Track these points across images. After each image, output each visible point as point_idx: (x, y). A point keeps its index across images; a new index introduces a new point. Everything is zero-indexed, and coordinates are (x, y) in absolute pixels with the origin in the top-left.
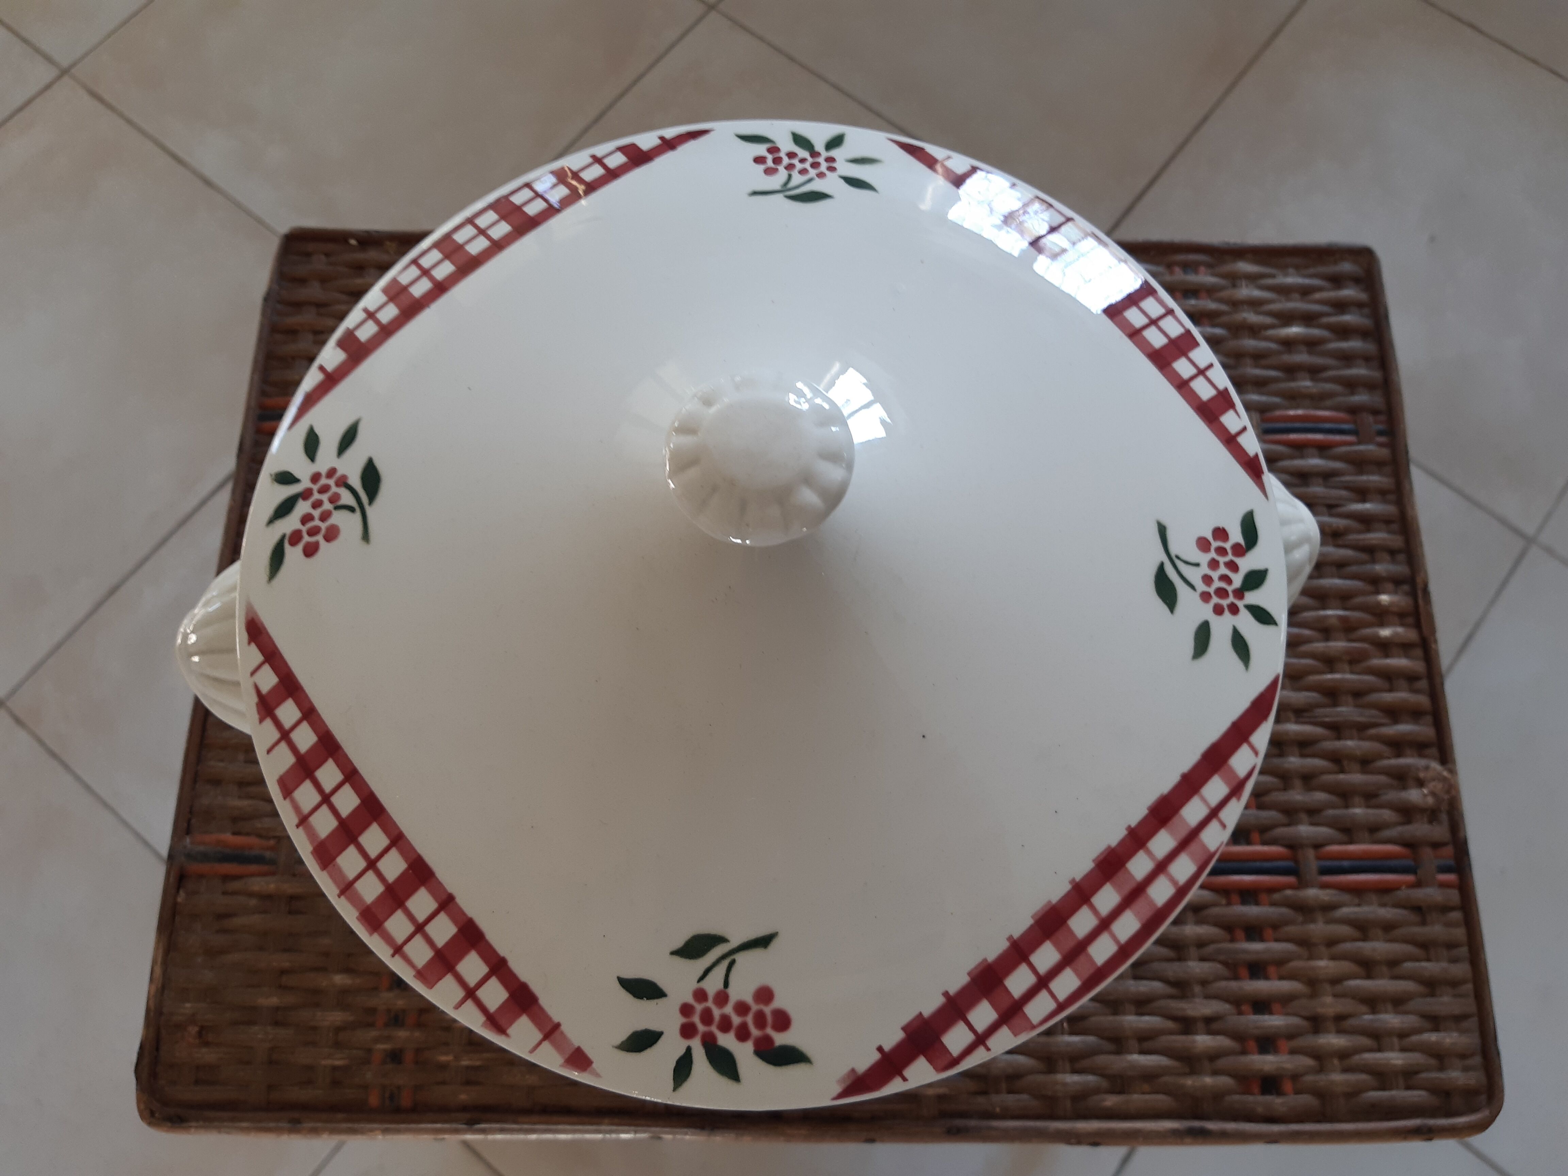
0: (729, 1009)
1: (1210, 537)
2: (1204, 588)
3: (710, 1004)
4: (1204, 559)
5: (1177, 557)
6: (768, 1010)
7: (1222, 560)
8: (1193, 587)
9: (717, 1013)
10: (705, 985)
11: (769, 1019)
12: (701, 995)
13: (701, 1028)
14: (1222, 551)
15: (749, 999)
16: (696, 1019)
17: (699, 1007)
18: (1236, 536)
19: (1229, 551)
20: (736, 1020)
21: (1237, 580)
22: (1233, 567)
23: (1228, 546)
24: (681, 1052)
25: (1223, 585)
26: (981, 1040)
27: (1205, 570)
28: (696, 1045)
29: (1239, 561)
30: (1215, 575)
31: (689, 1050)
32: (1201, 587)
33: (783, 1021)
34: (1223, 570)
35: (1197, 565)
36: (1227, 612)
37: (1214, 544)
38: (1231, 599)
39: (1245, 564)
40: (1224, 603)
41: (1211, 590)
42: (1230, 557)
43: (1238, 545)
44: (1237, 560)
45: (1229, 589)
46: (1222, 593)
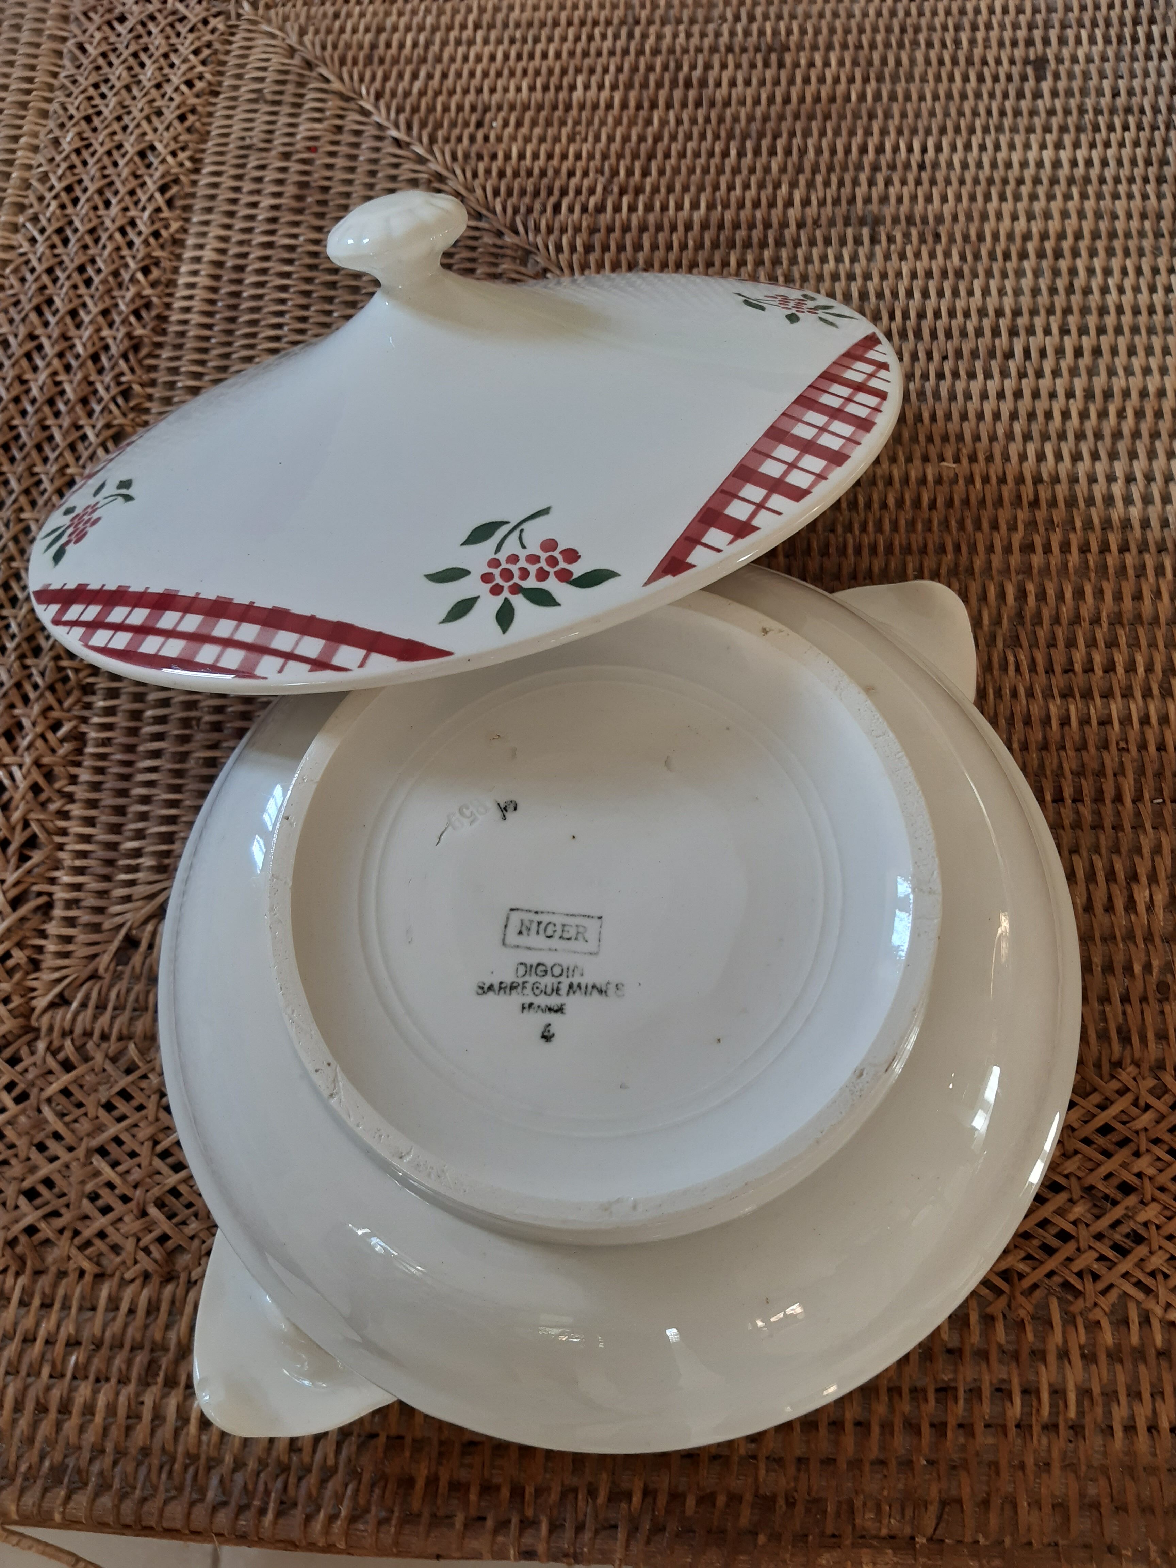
1: (561, 547)
2: (503, 560)
4: (534, 548)
5: (522, 530)
6: (87, 530)
7: (543, 564)
8: (498, 550)
10: (102, 501)
11: (81, 534)
14: (552, 561)
15: (93, 520)
18: (578, 569)
19: (557, 568)
21: (531, 583)
22: (542, 575)
23: (562, 565)
27: (522, 554)
29: (552, 577)
30: (522, 563)
32: (502, 556)
33: (80, 539)
35: (524, 547)
36: (490, 585)
37: (556, 554)
38: (506, 585)
39: (552, 585)
40: (498, 580)
41: (504, 565)
42: (552, 571)
43: (571, 573)
44: (552, 575)
45: (516, 580)
46: (507, 575)
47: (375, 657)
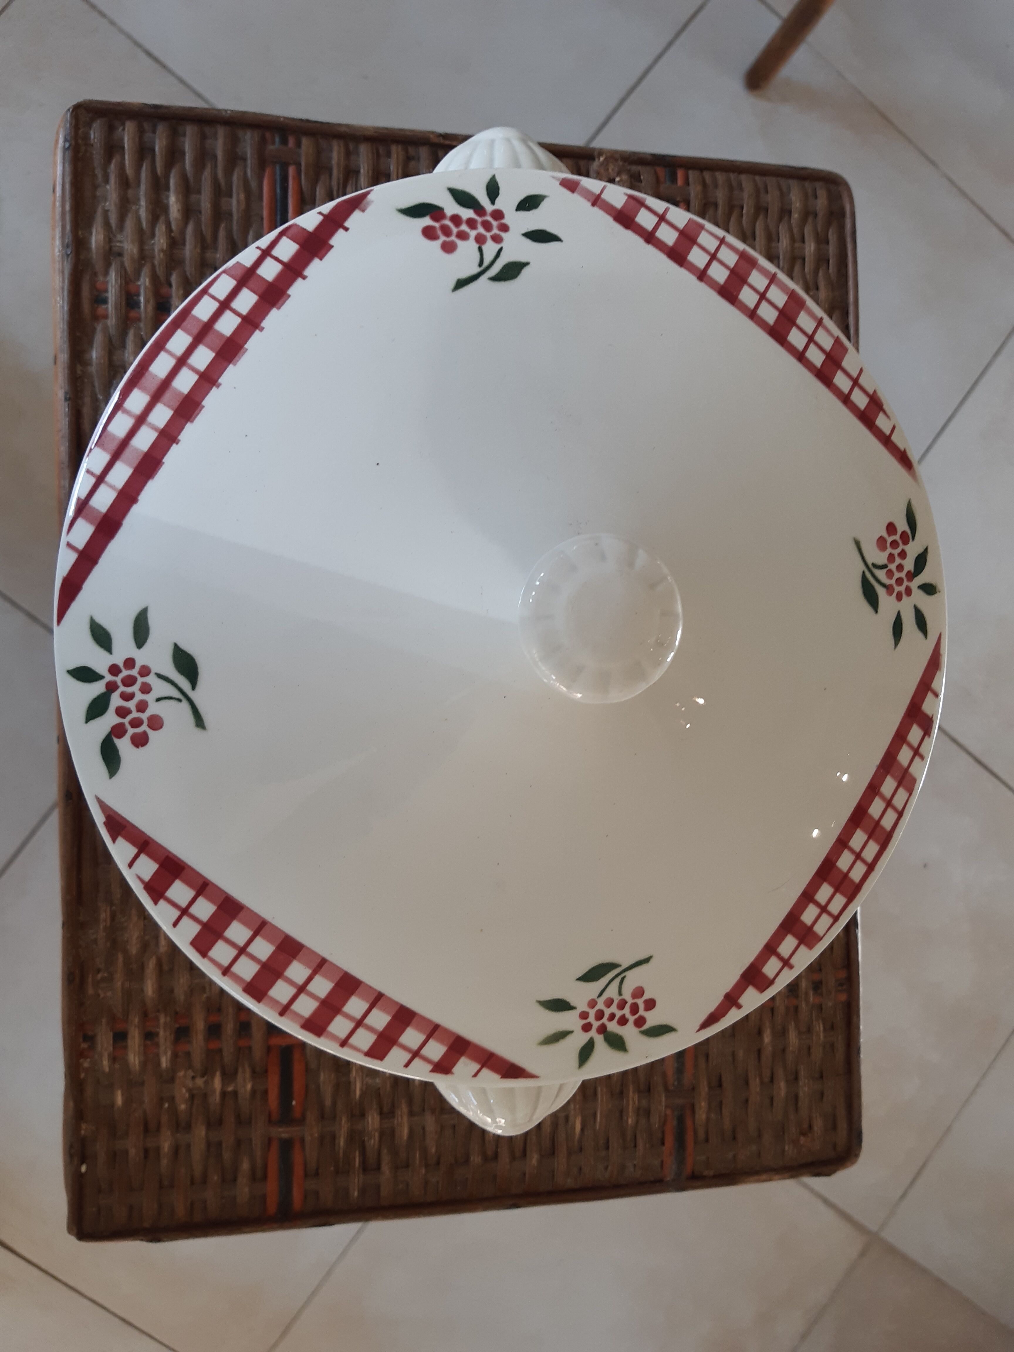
0: (473, 234)
1: (151, 733)
2: (147, 679)
3: (488, 235)
4: (154, 709)
5: (180, 700)
6: (443, 238)
7: (135, 714)
8: (159, 676)
9: (481, 230)
10: (496, 247)
11: (439, 233)
12: (497, 239)
13: (489, 218)
14: (136, 723)
15: (460, 243)
16: (495, 223)
17: (495, 231)
18: (123, 745)
19: (128, 726)
20: (464, 227)
21: (116, 701)
22: (122, 712)
23: (131, 731)
24: (497, 201)
25: (129, 690)
26: (266, 253)
27: (150, 698)
28: (489, 207)
29: (118, 720)
30: (139, 696)
31: (493, 203)
32: (151, 679)
33: (429, 233)
34: (131, 705)
35: (158, 700)
36: (121, 664)
37: (144, 727)
38: (118, 679)
39: (110, 719)
40: (125, 673)
41: (140, 680)
42: (126, 721)
43: (120, 736)
44: (119, 720)
45: (122, 689)
46: (129, 681)
47: (73, 556)
